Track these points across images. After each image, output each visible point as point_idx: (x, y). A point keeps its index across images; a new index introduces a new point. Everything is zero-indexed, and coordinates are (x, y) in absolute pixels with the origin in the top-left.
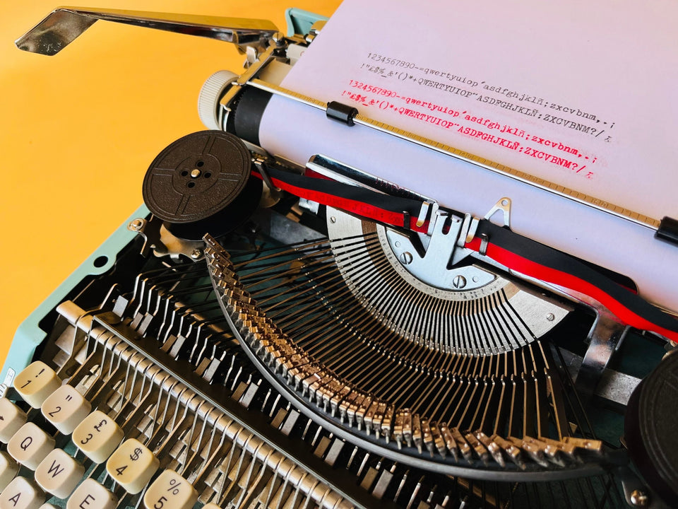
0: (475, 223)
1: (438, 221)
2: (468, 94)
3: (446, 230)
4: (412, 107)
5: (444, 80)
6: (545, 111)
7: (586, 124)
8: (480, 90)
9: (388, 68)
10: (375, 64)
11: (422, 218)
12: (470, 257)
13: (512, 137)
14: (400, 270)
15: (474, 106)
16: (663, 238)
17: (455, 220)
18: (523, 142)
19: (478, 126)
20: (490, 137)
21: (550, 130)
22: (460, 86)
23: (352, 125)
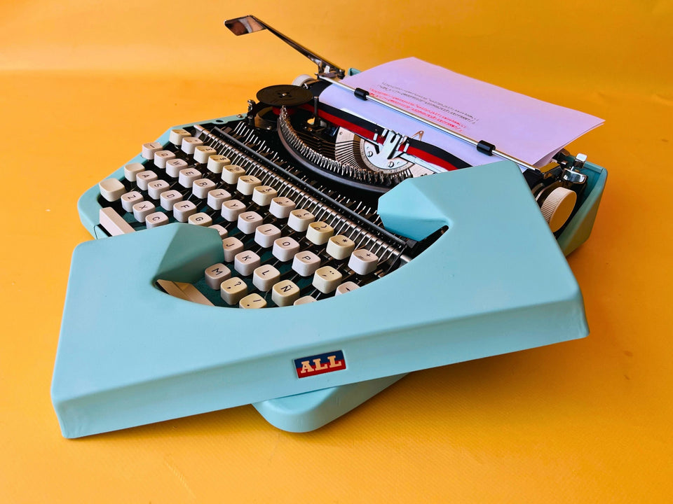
0: (406, 138)
1: (391, 136)
2: (421, 101)
3: (392, 141)
4: (395, 99)
5: (413, 95)
6: (451, 111)
8: (428, 101)
9: (389, 88)
10: (383, 86)
11: (383, 134)
12: (399, 156)
13: (434, 115)
14: (365, 160)
15: (422, 105)
16: (479, 148)
17: (398, 138)
18: (438, 117)
19: (420, 110)
20: (425, 114)
21: (451, 117)
22: (420, 98)
23: (365, 99)
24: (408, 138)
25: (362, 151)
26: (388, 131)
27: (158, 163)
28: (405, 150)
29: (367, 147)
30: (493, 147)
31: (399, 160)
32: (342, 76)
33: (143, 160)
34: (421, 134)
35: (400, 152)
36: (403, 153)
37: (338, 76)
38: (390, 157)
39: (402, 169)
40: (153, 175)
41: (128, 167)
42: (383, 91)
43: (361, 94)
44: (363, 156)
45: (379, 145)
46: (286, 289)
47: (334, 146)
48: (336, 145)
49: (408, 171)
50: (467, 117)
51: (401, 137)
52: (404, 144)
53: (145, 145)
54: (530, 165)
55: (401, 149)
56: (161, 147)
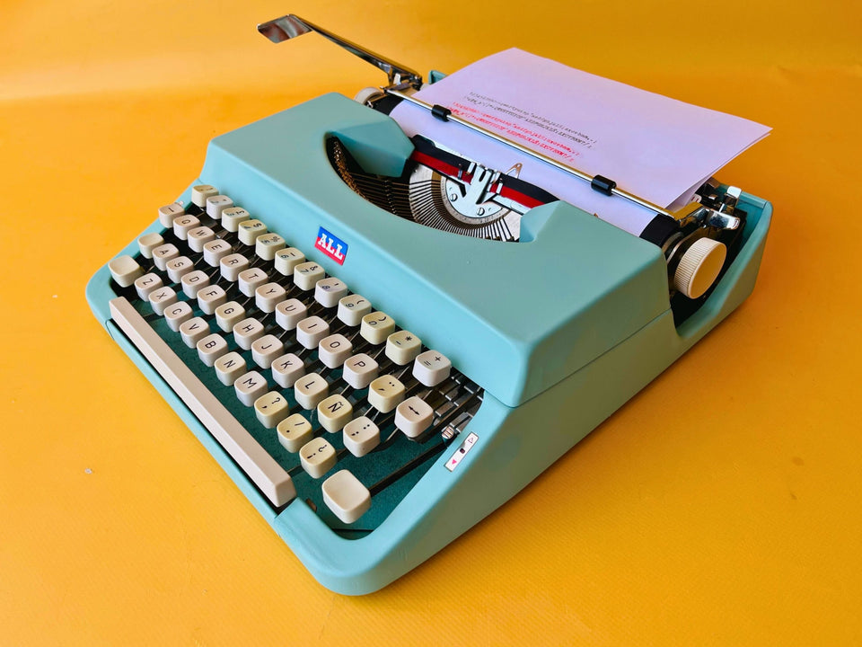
0: (498, 175)
1: (479, 172)
2: (520, 117)
3: (481, 179)
4: (485, 118)
5: (511, 110)
6: (559, 130)
7: (581, 139)
8: (529, 117)
9: (479, 100)
10: (471, 97)
11: (470, 170)
12: (491, 200)
13: (536, 139)
14: (447, 206)
15: (522, 123)
16: (594, 186)
17: (488, 174)
18: (541, 141)
19: (519, 131)
20: (524, 137)
21: (559, 139)
22: (518, 113)
23: (446, 120)
24: (502, 175)
25: (443, 193)
26: (476, 166)
27: (179, 232)
28: (498, 191)
29: (450, 188)
30: (612, 184)
31: (491, 205)
32: (418, 85)
33: (161, 230)
34: (518, 167)
35: (493, 194)
36: (497, 194)
37: (413, 86)
38: (479, 202)
39: (495, 217)
40: (173, 249)
41: (142, 241)
42: (471, 105)
43: (441, 113)
44: (444, 200)
45: (466, 184)
46: (334, 408)
47: (408, 188)
48: (411, 187)
49: (502, 220)
50: (581, 138)
51: (493, 172)
52: (497, 182)
53: (162, 210)
54: (662, 209)
55: (494, 189)
56: (182, 210)
